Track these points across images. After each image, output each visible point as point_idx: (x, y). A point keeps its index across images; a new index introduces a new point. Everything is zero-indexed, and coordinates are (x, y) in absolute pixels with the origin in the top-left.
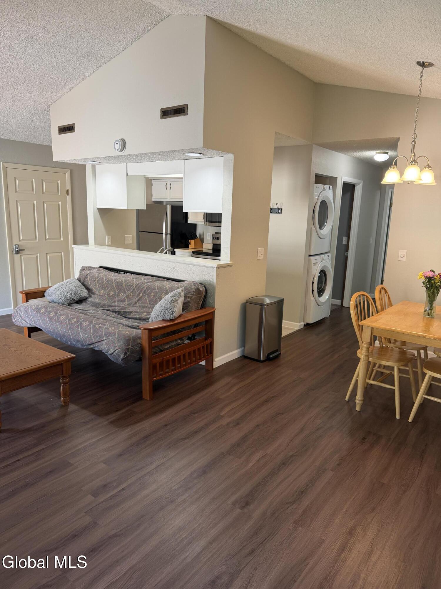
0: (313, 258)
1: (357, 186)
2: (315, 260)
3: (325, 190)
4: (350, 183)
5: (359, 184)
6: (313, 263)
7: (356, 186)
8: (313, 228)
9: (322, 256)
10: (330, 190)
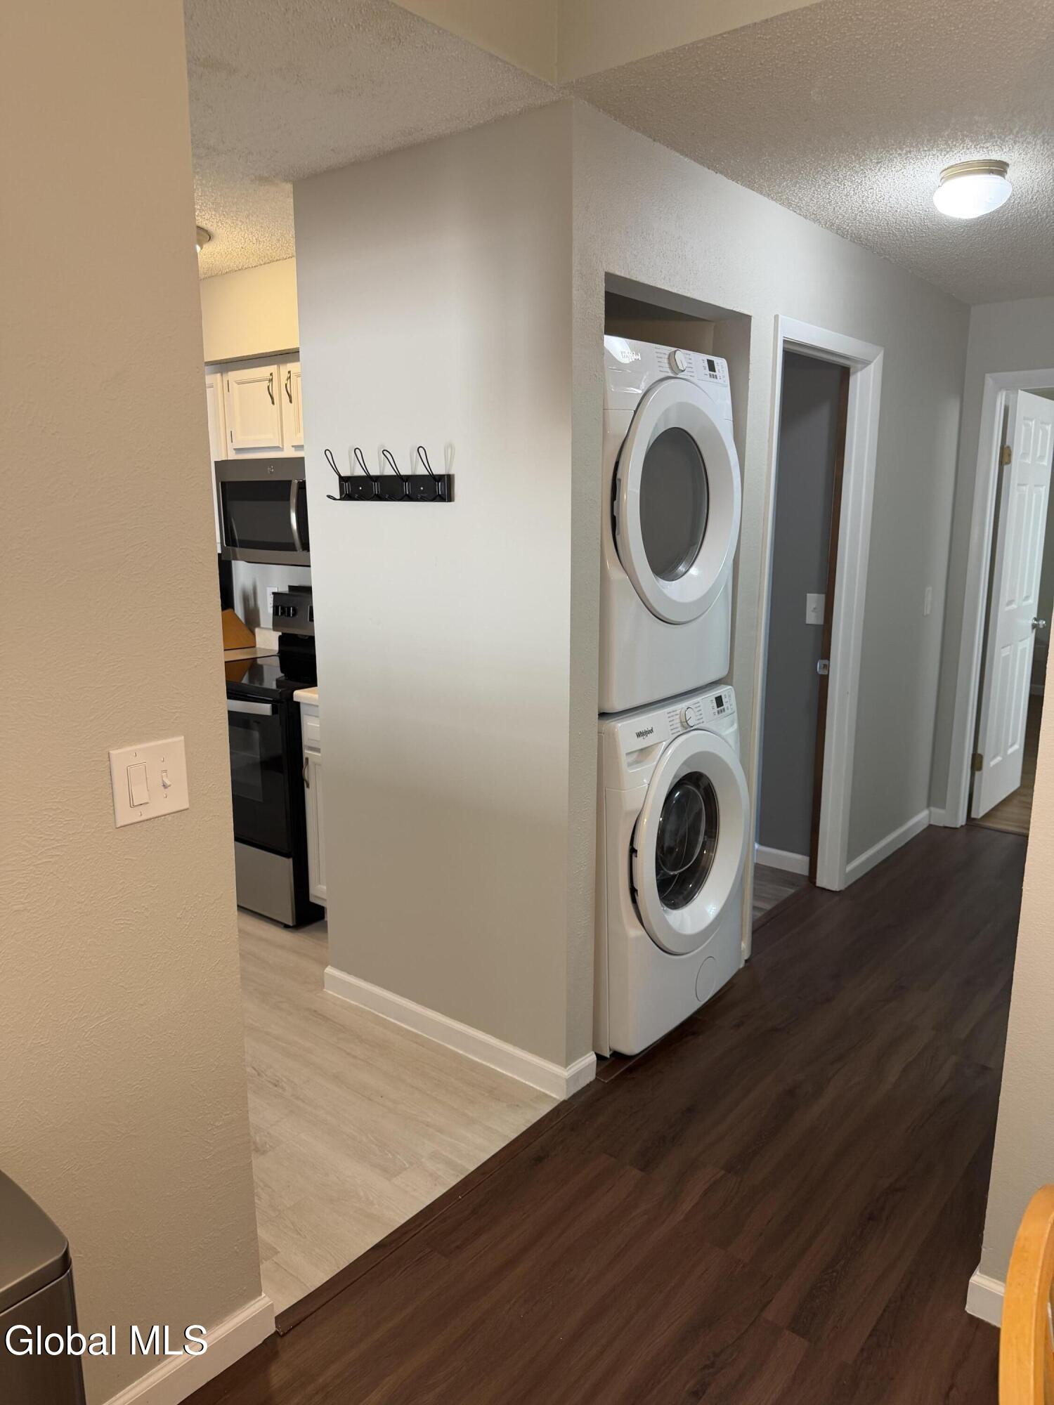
0: (624, 729)
1: (859, 374)
2: (639, 735)
3: (680, 375)
4: (825, 356)
5: (866, 363)
6: (628, 754)
7: (856, 372)
8: (616, 574)
9: (680, 707)
10: (716, 377)
